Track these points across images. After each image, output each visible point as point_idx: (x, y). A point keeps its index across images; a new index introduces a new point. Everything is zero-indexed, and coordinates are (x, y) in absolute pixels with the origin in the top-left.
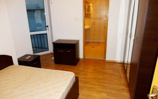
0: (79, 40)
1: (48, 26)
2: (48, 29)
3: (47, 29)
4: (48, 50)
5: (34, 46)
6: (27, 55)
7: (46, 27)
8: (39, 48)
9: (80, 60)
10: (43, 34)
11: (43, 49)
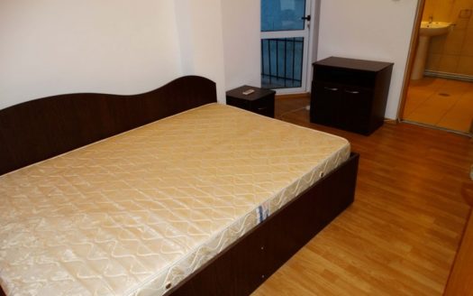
0: (393, 64)
1: (309, 18)
2: (309, 26)
3: (306, 26)
4: (301, 86)
5: (267, 72)
6: (246, 88)
7: (304, 18)
8: (278, 78)
9: (385, 125)
10: (294, 41)
11: (287, 82)
